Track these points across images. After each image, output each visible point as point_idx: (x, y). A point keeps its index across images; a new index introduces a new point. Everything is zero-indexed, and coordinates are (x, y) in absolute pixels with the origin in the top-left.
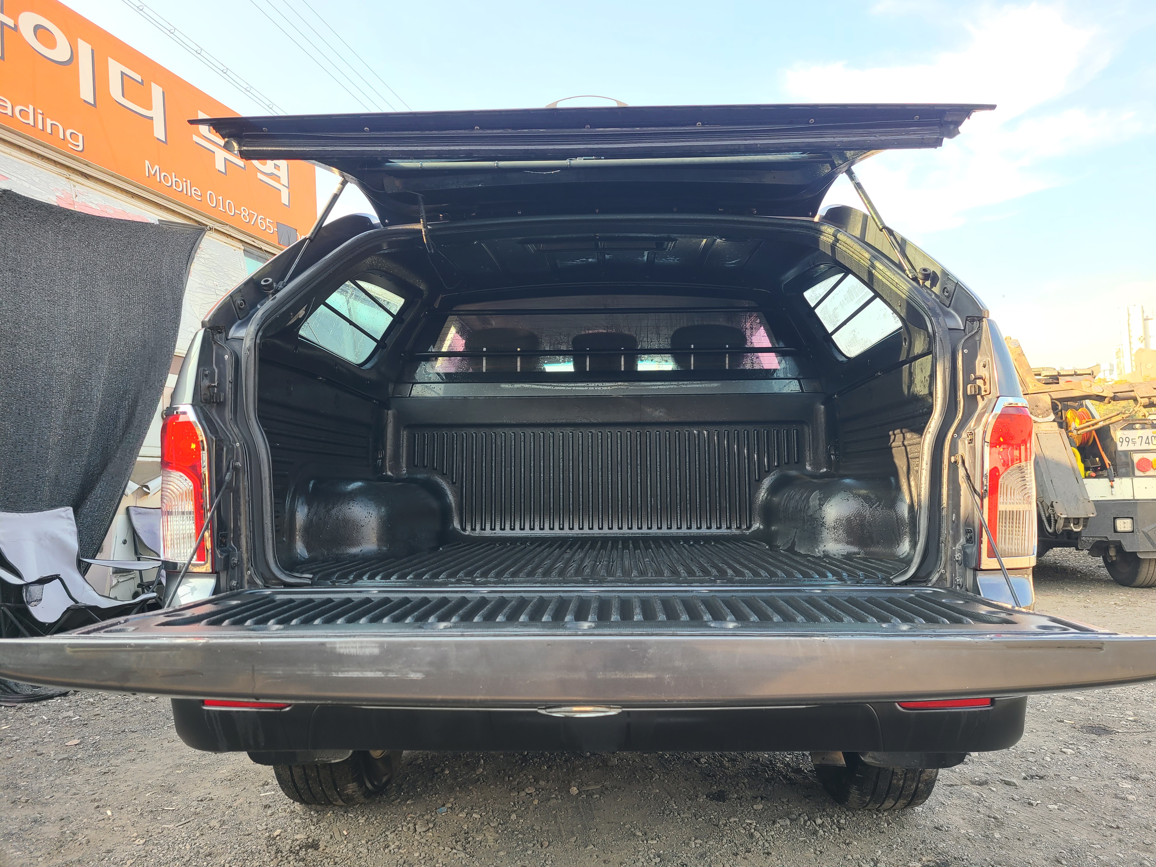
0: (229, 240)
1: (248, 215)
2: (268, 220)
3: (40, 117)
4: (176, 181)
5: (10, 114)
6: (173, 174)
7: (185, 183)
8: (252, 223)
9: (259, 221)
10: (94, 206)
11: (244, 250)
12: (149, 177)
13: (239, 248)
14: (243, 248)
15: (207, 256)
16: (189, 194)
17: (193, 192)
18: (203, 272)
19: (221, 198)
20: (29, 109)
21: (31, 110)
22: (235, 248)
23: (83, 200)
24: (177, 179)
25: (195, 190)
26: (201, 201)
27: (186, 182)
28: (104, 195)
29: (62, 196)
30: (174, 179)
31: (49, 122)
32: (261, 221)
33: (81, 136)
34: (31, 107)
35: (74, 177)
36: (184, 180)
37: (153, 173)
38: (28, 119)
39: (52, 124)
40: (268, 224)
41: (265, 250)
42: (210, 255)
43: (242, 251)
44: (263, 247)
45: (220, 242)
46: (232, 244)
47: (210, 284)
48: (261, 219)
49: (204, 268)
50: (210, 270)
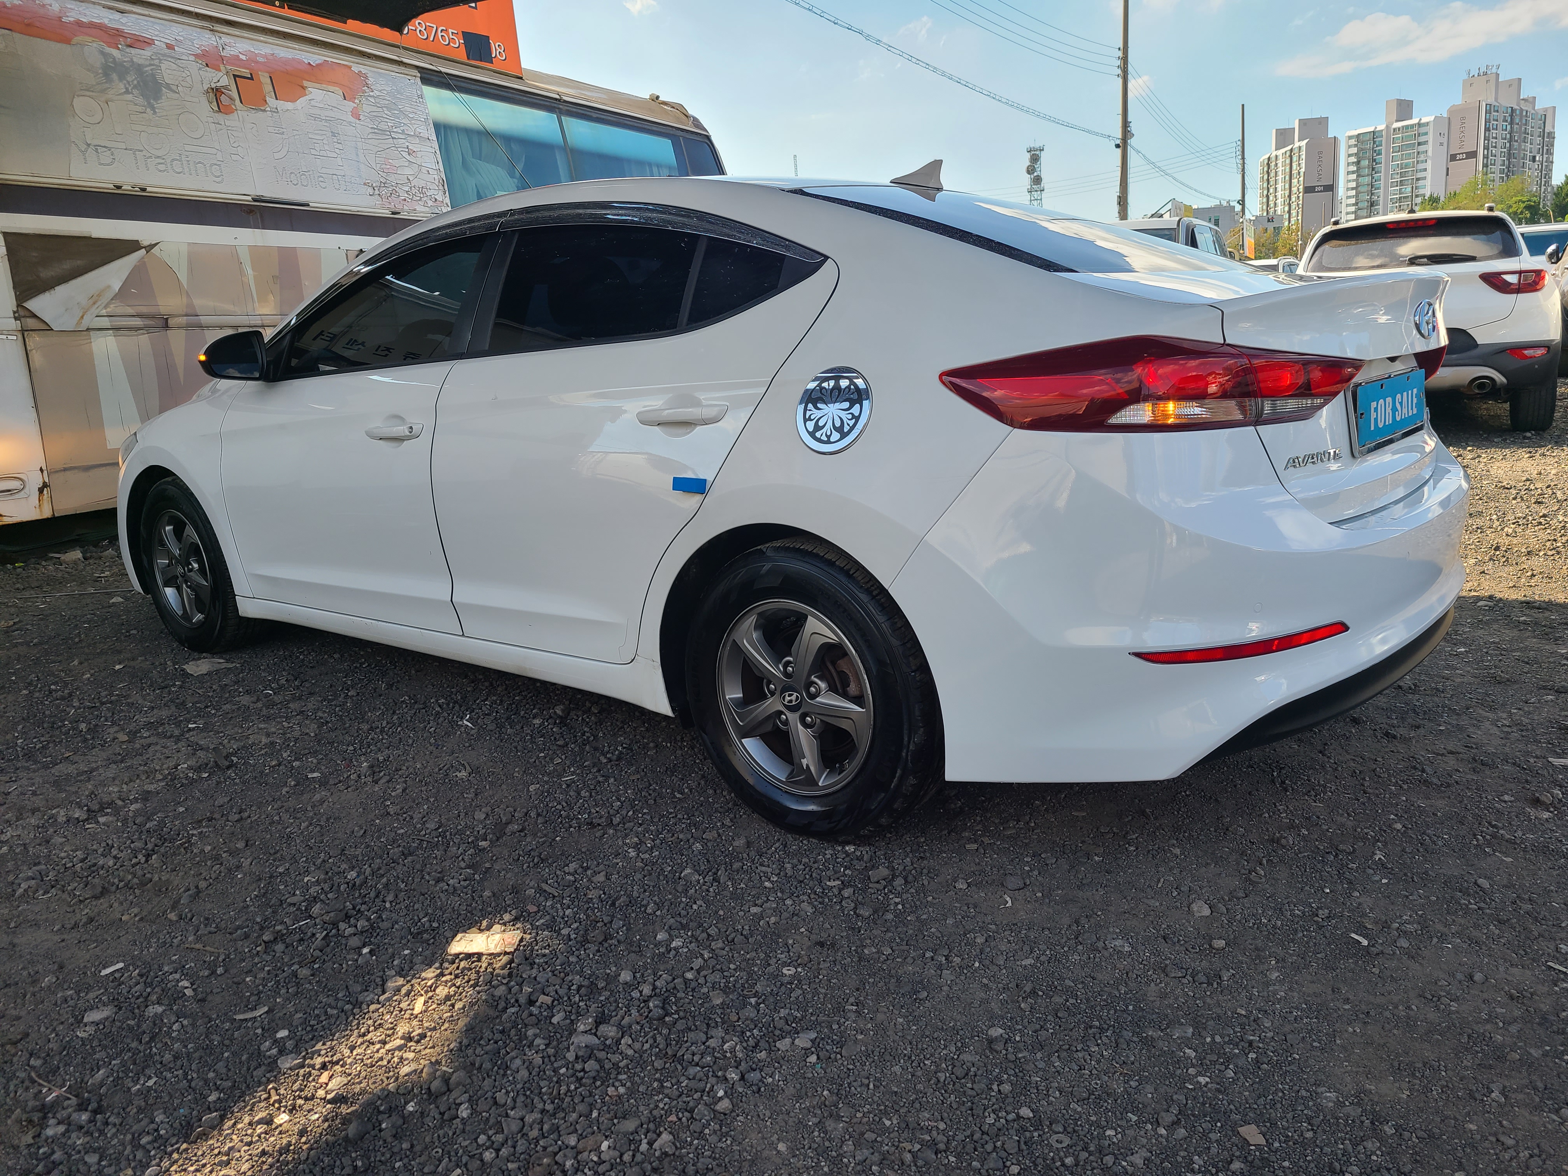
0: (402, 69)
1: (426, 30)
2: (450, 31)
8: (432, 39)
9: (440, 34)
11: (421, 78)
13: (414, 76)
14: (420, 75)
15: (378, 93)
18: (374, 114)
22: (410, 78)
32: (443, 34)
35: (219, 27)
40: (451, 37)
41: (447, 74)
42: (380, 91)
43: (419, 80)
44: (443, 70)
45: (393, 74)
46: (406, 72)
47: (383, 126)
48: (442, 31)
49: (375, 109)
50: (380, 110)
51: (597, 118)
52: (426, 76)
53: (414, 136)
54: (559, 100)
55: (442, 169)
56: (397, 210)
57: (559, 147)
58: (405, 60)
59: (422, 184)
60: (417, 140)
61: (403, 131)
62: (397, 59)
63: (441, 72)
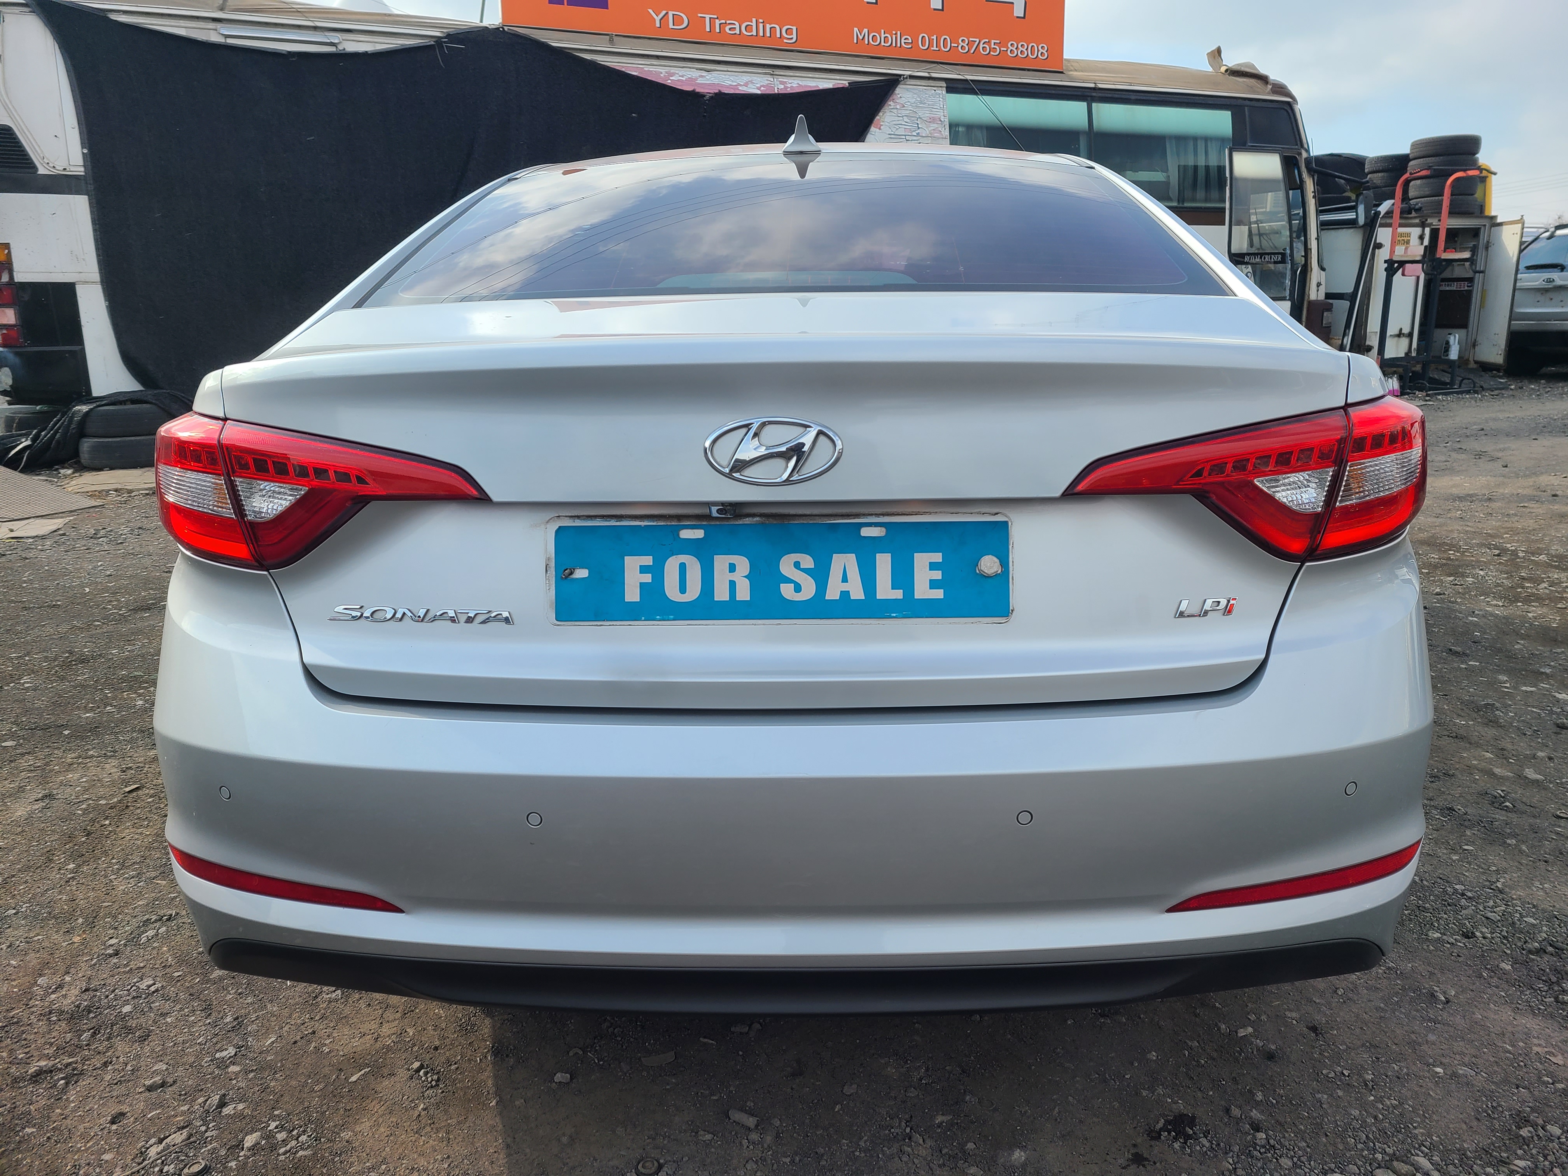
0: (931, 83)
1: (967, 45)
2: (993, 41)
3: (761, 25)
4: (885, 37)
5: (738, 32)
6: (883, 31)
7: (894, 37)
8: (972, 52)
9: (981, 46)
11: (947, 88)
12: (857, 43)
13: (941, 87)
14: (945, 85)
15: (899, 105)
16: (899, 45)
17: (903, 41)
19: (934, 37)
20: (752, 22)
21: (754, 24)
22: (935, 89)
24: (886, 35)
25: (905, 39)
26: (912, 47)
27: (896, 34)
30: (883, 36)
31: (768, 26)
32: (984, 45)
33: (794, 28)
34: (754, 20)
35: (777, 72)
36: (894, 32)
37: (861, 37)
38: (752, 31)
39: (771, 28)
40: (993, 46)
41: (972, 81)
43: (945, 89)
44: (969, 77)
45: (919, 87)
46: (932, 85)
48: (983, 44)
49: (893, 117)
50: (901, 118)
51: (1137, 100)
52: (951, 85)
53: (929, 136)
54: (1094, 89)
57: (1084, 132)
58: (934, 75)
60: (930, 140)
61: (918, 134)
62: (926, 75)
63: (966, 80)
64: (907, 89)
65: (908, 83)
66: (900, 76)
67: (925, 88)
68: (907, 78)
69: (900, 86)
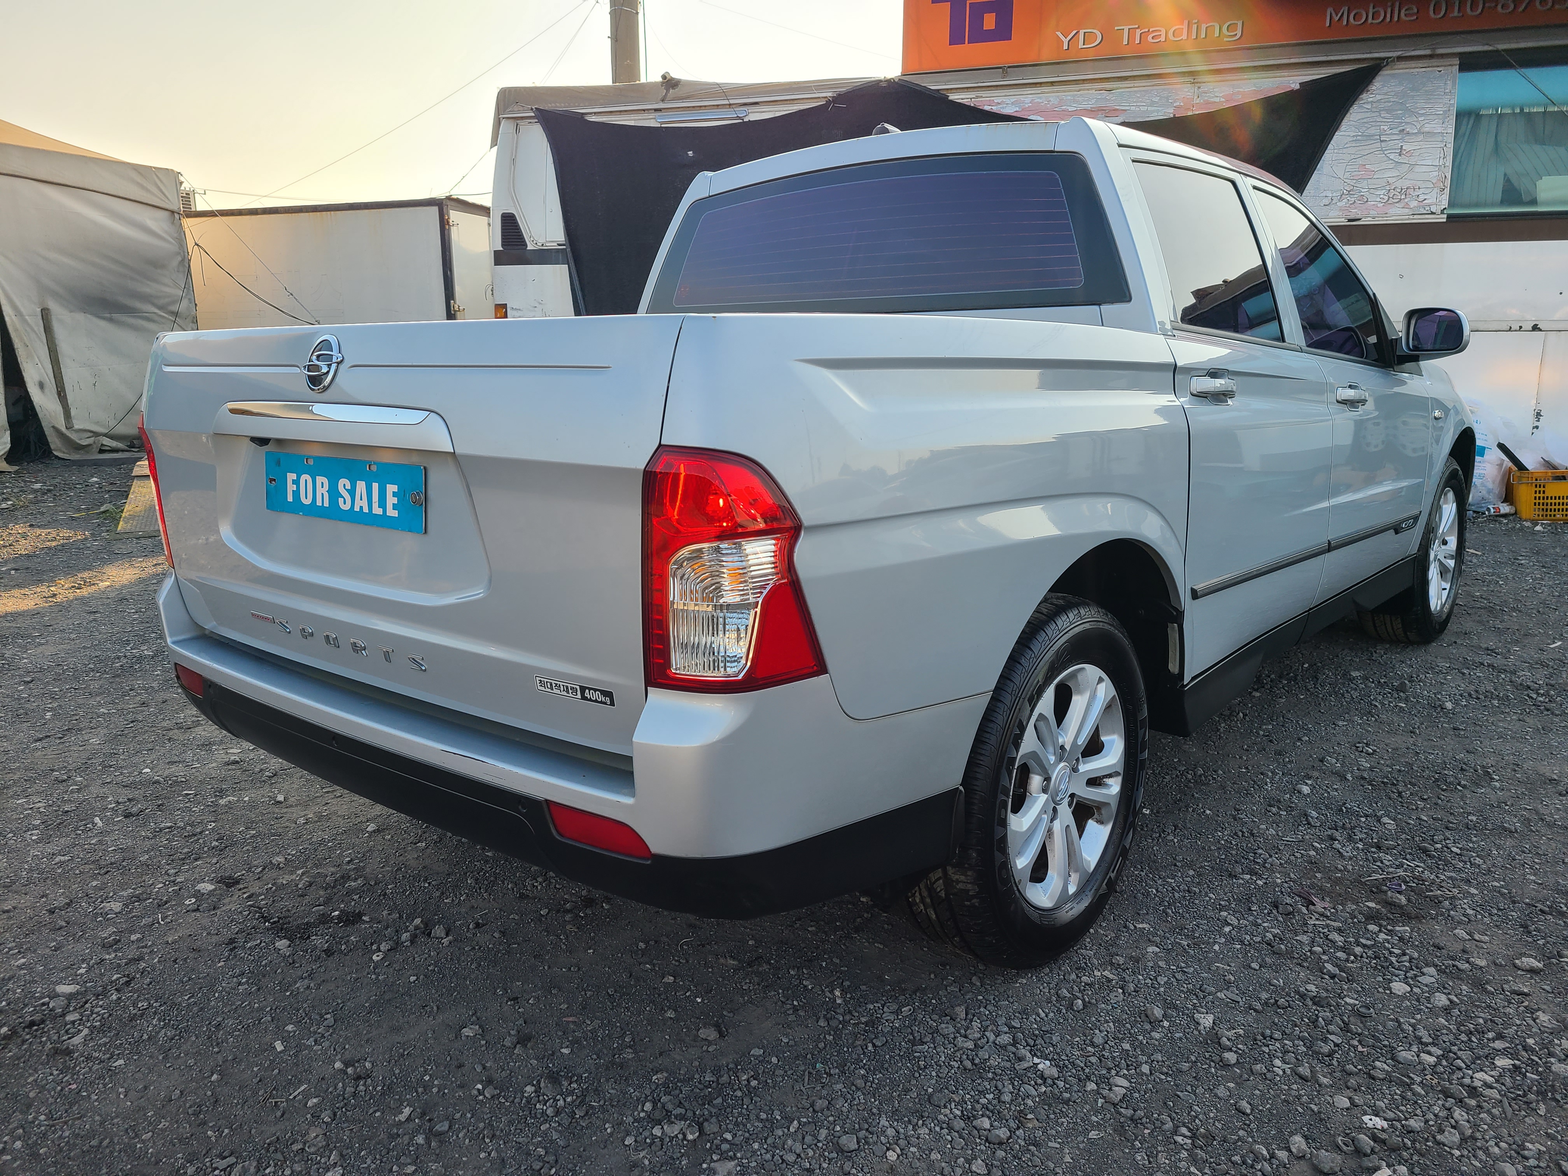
0: (1435, 62)
3: (1194, 27)
4: (1374, 13)
5: (1163, 39)
7: (1389, 9)
8: (1521, 10)
10: (1217, 100)
12: (1331, 26)
13: (1450, 65)
14: (1458, 62)
15: (1379, 97)
16: (1396, 19)
17: (1403, 12)
18: (1365, 120)
21: (1185, 27)
22: (1439, 69)
23: (1206, 98)
24: (1376, 9)
25: (1407, 10)
26: (1415, 19)
28: (1235, 82)
29: (1182, 104)
30: (1371, 11)
37: (1338, 18)
38: (1181, 36)
39: (1207, 28)
41: (1505, 50)
42: (1385, 94)
43: (1458, 67)
44: (1504, 45)
45: (1412, 70)
46: (1438, 64)
47: (1372, 131)
49: (1368, 115)
50: (1377, 114)
52: (1469, 61)
53: (1420, 132)
55: (1449, 163)
56: (1358, 217)
58: (1440, 51)
59: (1406, 184)
60: (1421, 137)
61: (1402, 131)
62: (1428, 52)
63: (1497, 51)
64: (1393, 76)
65: (1396, 67)
66: (1384, 59)
67: (1424, 69)
68: (1393, 61)
69: (1381, 73)
